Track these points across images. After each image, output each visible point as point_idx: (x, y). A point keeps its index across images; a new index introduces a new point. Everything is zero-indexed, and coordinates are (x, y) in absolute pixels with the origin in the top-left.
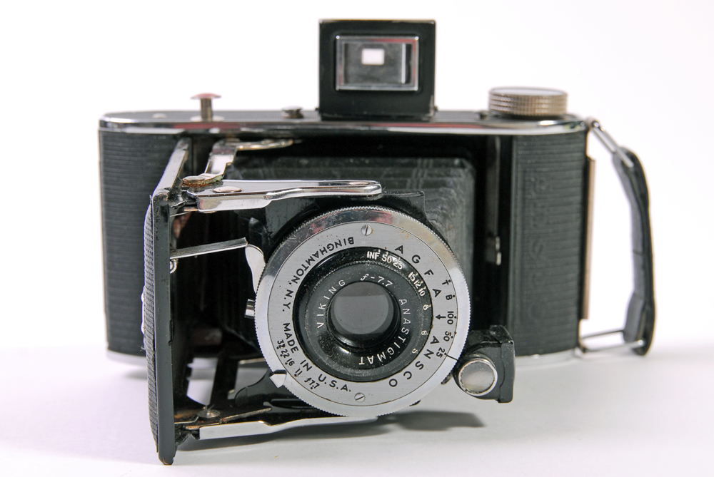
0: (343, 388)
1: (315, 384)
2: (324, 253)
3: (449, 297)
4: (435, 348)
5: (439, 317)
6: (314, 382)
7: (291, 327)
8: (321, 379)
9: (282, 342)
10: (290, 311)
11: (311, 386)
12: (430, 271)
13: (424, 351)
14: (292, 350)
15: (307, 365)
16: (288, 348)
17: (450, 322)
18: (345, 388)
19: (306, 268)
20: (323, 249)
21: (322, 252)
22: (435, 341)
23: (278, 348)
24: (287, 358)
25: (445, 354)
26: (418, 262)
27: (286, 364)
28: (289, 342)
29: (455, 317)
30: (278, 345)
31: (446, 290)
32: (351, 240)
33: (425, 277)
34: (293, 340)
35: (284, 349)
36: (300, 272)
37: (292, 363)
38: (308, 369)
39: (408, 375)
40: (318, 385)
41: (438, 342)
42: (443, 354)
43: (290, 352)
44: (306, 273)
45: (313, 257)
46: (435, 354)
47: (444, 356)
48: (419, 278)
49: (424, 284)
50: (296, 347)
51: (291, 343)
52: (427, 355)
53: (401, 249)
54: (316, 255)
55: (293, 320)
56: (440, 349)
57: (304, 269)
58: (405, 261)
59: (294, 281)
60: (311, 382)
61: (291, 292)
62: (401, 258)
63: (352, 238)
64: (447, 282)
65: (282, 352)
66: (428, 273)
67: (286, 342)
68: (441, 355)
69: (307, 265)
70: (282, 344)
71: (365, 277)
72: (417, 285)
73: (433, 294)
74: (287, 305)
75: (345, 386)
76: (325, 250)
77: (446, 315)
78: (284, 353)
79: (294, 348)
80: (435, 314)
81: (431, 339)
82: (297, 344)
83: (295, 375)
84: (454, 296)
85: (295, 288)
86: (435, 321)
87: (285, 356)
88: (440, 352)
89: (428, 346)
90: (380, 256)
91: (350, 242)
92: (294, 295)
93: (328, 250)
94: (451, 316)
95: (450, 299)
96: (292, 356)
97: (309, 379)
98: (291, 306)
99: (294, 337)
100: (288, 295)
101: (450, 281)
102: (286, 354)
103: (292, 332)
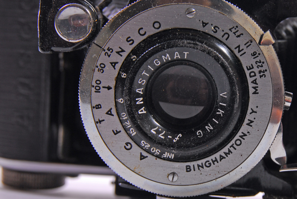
0: (206, 24)
1: (234, 30)
2: (214, 159)
3: (98, 107)
4: (115, 57)
5: (109, 88)
6: (234, 33)
7: (251, 90)
8: (226, 36)
9: (261, 76)
10: (251, 106)
11: (237, 29)
12: (115, 134)
13: (125, 55)
14: (253, 68)
15: (239, 51)
16: (256, 70)
17: (98, 82)
18: (205, 24)
19: (232, 146)
20: (216, 163)
21: (216, 160)
22: (114, 64)
23: (266, 70)
24: (258, 59)
25: (104, 50)
26: (127, 144)
27: (259, 54)
28: (255, 75)
29: (93, 86)
30: (266, 73)
31: (101, 114)
32: (188, 169)
33: (120, 128)
34: (251, 77)
35: (260, 68)
36: (238, 142)
37: (254, 54)
38: (239, 47)
39: (142, 32)
40: (230, 30)
41: (111, 63)
42: (107, 51)
43: (255, 66)
44: (233, 142)
45: (225, 156)
46: (114, 52)
47: (106, 48)
48: (126, 130)
49: (121, 122)
50: (248, 70)
51: (252, 74)
52: (123, 51)
53: (142, 157)
54: (222, 158)
55: (249, 97)
56: (109, 56)
57: (235, 146)
58: (139, 145)
59: (245, 135)
60: (238, 34)
61: (248, 124)
62: (142, 148)
63: (187, 171)
64: (100, 122)
65: (262, 66)
66: (118, 132)
67: (258, 75)
68: (109, 49)
69: (232, 149)
70: (262, 74)
71: (177, 139)
72: (129, 124)
73: (114, 112)
74: (253, 112)
75: (204, 26)
76: (213, 162)
77: (102, 90)
78: (260, 64)
79: (250, 69)
80: (112, 91)
81: (118, 66)
82: (247, 73)
83: (251, 42)
84: (94, 108)
85: (244, 128)
86: (113, 84)
87: (260, 62)
88: (109, 53)
89: (121, 60)
90: (161, 154)
91: (190, 168)
92: (246, 121)
93: (211, 162)
94: (98, 88)
95: (98, 105)
96: (253, 61)
97: (238, 36)
98: (249, 111)
99: (250, 80)
100: (252, 122)
101: (97, 123)
102: (258, 64)
103: (251, 85)
